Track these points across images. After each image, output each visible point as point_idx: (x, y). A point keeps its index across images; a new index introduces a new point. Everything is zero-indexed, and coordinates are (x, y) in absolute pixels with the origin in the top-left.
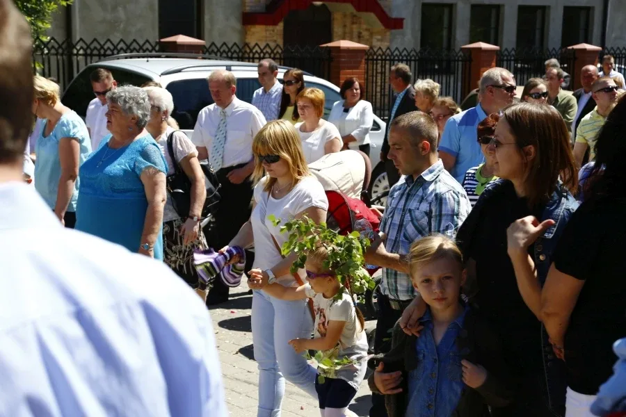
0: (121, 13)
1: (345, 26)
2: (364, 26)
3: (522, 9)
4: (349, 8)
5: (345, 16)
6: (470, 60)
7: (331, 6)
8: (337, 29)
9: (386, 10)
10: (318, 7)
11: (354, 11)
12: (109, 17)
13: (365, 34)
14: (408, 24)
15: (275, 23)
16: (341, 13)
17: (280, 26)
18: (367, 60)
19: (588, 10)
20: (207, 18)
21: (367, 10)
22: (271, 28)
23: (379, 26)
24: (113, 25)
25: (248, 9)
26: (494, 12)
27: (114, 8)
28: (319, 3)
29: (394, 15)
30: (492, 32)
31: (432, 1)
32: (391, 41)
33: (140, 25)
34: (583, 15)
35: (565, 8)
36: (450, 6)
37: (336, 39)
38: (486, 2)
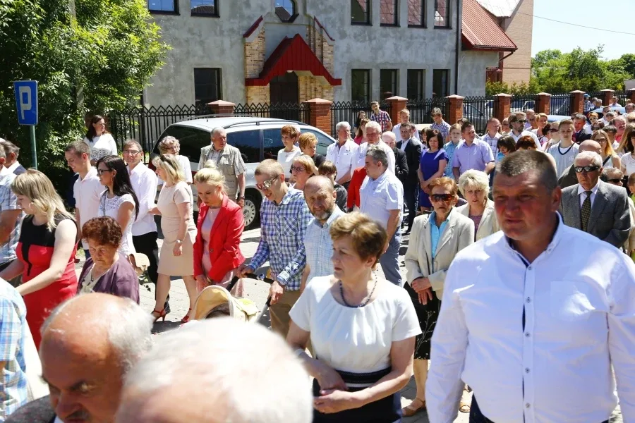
0: (172, 82)
1: (306, 84)
2: (318, 84)
3: (409, 71)
4: (309, 73)
5: (306, 78)
6: (391, 107)
7: (295, 71)
8: (302, 86)
9: (331, 74)
10: (290, 73)
11: (312, 76)
12: (165, 84)
13: (319, 89)
14: (343, 82)
15: (265, 85)
16: (304, 77)
17: (269, 84)
18: (332, 109)
19: (447, 71)
20: (224, 82)
21: (319, 75)
22: (262, 87)
23: (327, 84)
24: (168, 89)
25: (248, 76)
26: (393, 73)
27: (168, 79)
28: (290, 71)
29: (335, 77)
30: (393, 85)
31: (356, 67)
32: (334, 93)
33: (183, 89)
34: (444, 74)
35: (434, 70)
36: (368, 71)
37: (301, 92)
38: (389, 67)
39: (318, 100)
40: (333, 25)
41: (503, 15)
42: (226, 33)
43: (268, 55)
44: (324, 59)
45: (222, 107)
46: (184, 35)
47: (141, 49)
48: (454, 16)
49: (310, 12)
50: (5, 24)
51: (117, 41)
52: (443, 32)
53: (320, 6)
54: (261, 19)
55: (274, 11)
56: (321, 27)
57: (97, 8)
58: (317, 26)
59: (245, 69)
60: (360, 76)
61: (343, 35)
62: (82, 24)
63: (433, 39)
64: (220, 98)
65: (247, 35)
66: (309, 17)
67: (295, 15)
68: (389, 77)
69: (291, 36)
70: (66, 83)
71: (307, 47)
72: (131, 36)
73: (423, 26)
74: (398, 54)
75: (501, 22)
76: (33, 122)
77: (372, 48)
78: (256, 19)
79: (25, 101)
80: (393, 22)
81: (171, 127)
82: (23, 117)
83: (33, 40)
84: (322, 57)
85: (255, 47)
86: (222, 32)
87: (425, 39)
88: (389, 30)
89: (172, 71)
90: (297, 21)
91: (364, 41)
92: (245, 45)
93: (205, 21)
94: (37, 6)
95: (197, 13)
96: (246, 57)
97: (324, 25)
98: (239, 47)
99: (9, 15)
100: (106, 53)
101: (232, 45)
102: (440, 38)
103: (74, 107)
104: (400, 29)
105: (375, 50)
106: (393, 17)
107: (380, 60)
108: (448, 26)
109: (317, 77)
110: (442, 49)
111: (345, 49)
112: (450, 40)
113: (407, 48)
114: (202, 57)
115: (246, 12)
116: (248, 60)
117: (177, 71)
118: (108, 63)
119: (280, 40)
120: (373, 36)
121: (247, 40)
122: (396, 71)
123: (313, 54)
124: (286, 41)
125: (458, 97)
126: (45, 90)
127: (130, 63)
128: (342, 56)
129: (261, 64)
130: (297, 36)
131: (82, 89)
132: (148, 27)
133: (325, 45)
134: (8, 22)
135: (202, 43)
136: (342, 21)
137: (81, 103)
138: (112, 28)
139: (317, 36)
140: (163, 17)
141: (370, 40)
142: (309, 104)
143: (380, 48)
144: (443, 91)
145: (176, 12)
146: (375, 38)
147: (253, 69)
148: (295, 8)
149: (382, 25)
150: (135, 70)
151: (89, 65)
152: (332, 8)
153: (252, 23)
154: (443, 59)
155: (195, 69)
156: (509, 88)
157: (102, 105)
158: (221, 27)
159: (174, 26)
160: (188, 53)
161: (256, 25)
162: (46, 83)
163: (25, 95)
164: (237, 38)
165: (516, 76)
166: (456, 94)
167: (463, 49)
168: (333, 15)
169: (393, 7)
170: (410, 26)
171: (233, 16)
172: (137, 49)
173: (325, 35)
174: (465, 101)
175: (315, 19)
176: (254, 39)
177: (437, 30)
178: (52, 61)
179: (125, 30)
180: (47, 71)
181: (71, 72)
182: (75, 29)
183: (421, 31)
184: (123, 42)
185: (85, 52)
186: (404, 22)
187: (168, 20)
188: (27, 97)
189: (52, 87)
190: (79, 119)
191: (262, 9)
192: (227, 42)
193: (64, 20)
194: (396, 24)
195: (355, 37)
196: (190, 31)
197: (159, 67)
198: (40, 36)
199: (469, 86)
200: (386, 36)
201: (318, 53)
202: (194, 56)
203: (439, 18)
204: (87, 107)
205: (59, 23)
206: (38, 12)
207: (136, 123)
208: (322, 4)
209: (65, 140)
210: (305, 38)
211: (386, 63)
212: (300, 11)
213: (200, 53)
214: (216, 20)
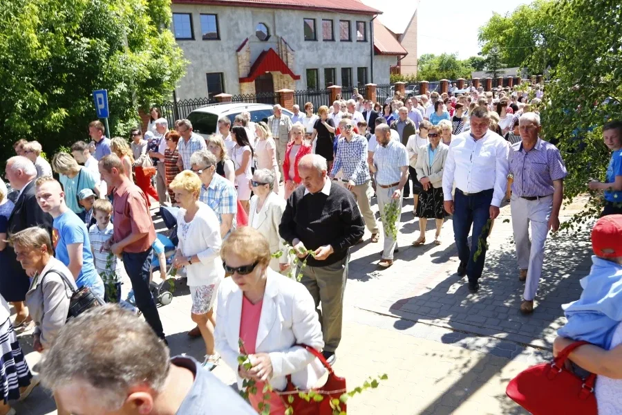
0: (193, 83)
1: (278, 80)
2: (285, 80)
3: (342, 69)
4: (279, 73)
5: (278, 76)
6: (331, 92)
7: (272, 73)
8: (275, 81)
9: (293, 73)
10: (266, 74)
11: (282, 74)
12: (188, 85)
13: (286, 82)
14: (301, 78)
15: (251, 81)
16: (276, 75)
17: (254, 82)
18: (294, 96)
19: (366, 68)
20: (225, 81)
21: (286, 73)
22: (250, 83)
23: (291, 78)
24: (190, 88)
25: (241, 77)
26: (333, 71)
27: (190, 81)
28: (267, 72)
29: (296, 74)
30: (333, 78)
31: (309, 68)
32: (297, 84)
33: (200, 87)
34: (364, 70)
35: (358, 68)
36: (317, 70)
37: (275, 85)
38: (330, 67)
39: (285, 90)
40: (293, 42)
41: (399, 33)
42: (225, 50)
43: (253, 62)
44: (289, 64)
45: (224, 98)
46: (199, 53)
47: (170, 64)
48: (369, 34)
49: (278, 34)
50: (85, 55)
51: (155, 60)
52: (363, 44)
53: (284, 30)
54: (247, 40)
55: (255, 34)
56: (286, 43)
57: (142, 40)
58: (283, 43)
59: (238, 72)
60: (311, 73)
61: (300, 48)
62: (133, 51)
63: (356, 48)
64: (224, 92)
65: (239, 50)
66: (278, 37)
67: (268, 37)
68: (330, 73)
69: (266, 49)
70: (125, 89)
71: (278, 56)
72: (164, 56)
73: (350, 40)
74: (335, 58)
75: (398, 37)
76: (106, 116)
77: (319, 56)
78: (244, 40)
79: (101, 103)
80: (331, 38)
81: (192, 113)
82: (100, 113)
83: (103, 64)
84: (287, 62)
85: (244, 57)
86: (222, 50)
87: (351, 48)
88: (328, 43)
89: (192, 76)
90: (270, 40)
91: (313, 51)
92: (238, 56)
93: (211, 43)
94: (104, 43)
95: (205, 38)
96: (238, 64)
97: (287, 42)
98: (234, 59)
99: (87, 49)
100: (150, 69)
101: (229, 58)
102: (361, 47)
103: (131, 104)
104: (336, 43)
105: (320, 57)
106: (331, 35)
107: (324, 63)
108: (365, 40)
109: (285, 75)
110: (362, 54)
111: (301, 56)
112: (367, 49)
113: (341, 54)
114: (211, 66)
115: (237, 36)
116: (240, 67)
117: (196, 76)
118: (151, 75)
119: (259, 53)
120: (318, 48)
121: (239, 53)
122: (334, 69)
123: (282, 61)
124: (264, 53)
125: (373, 85)
126: (113, 95)
127: (164, 74)
128: (300, 61)
129: (249, 68)
130: (271, 49)
131: (135, 93)
132: (174, 50)
133: (289, 54)
134: (87, 54)
135: (210, 57)
136: (299, 39)
137: (135, 102)
138: (152, 52)
139: (283, 49)
140: (185, 42)
141: (317, 50)
142: (279, 93)
143: (323, 55)
144: (364, 80)
145: (193, 38)
146: (320, 49)
147: (244, 72)
148: (268, 32)
149: (324, 40)
150: (167, 78)
151: (139, 77)
152: (292, 31)
153: (242, 43)
154: (364, 61)
155: (207, 74)
156: (405, 78)
157: (148, 101)
158: (222, 46)
159: (192, 47)
160: (202, 64)
161: (244, 44)
162: (113, 89)
163: (100, 99)
164: (233, 52)
165: (409, 70)
166: (372, 82)
167: (375, 54)
168: (293, 35)
169: (330, 29)
170: (341, 41)
171: (229, 38)
172: (168, 65)
173: (288, 47)
174: (377, 87)
175: (281, 38)
176: (243, 52)
177: (359, 43)
178: (115, 76)
179: (160, 53)
180: (113, 83)
181: (128, 83)
182: (128, 55)
183: (348, 43)
184: (159, 61)
185: (135, 69)
186: (337, 38)
187: (188, 44)
188: (102, 100)
189: (116, 92)
190: (135, 112)
191: (247, 33)
192: (226, 56)
193: (121, 49)
194: (333, 40)
195: (307, 48)
196: (203, 50)
197: (183, 75)
198: (107, 61)
199: (380, 78)
200: (327, 47)
201: (284, 60)
202: (206, 65)
203: (360, 35)
204: (139, 103)
205: (118, 52)
206: (105, 46)
207: (171, 112)
208: (285, 28)
209: (127, 126)
210: (276, 51)
211: (328, 64)
212: (272, 33)
213: (209, 63)
214: (218, 41)
